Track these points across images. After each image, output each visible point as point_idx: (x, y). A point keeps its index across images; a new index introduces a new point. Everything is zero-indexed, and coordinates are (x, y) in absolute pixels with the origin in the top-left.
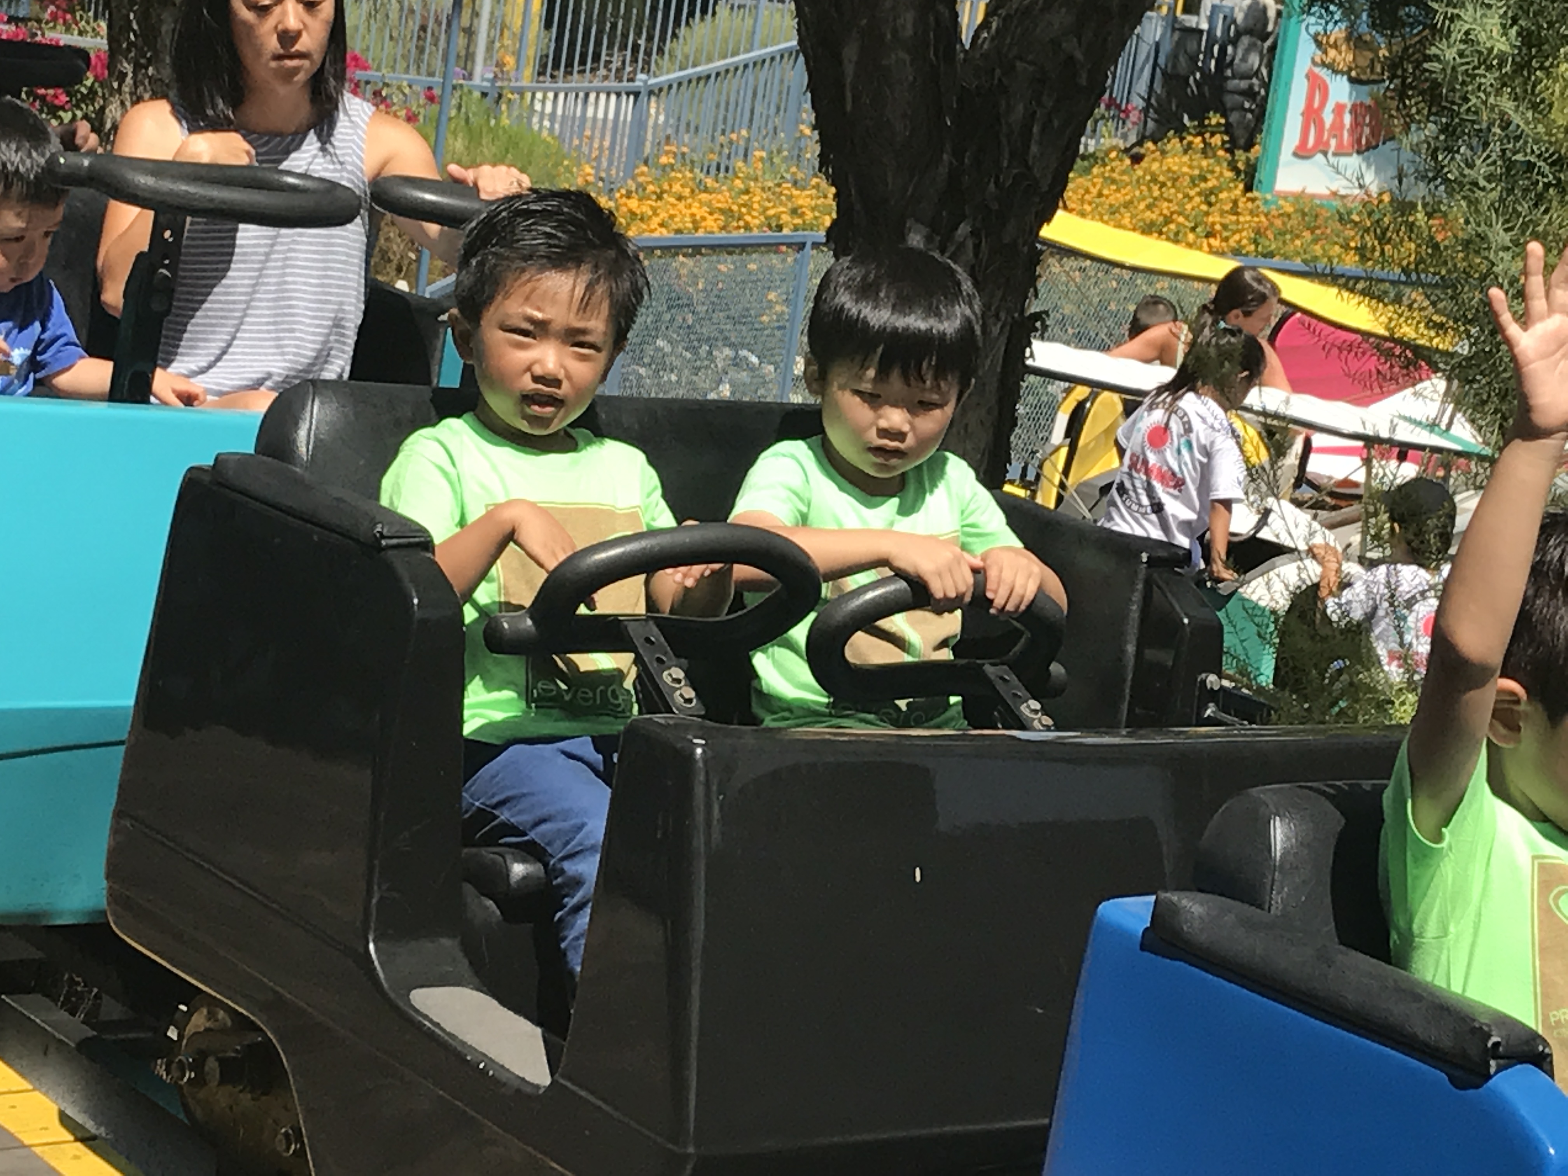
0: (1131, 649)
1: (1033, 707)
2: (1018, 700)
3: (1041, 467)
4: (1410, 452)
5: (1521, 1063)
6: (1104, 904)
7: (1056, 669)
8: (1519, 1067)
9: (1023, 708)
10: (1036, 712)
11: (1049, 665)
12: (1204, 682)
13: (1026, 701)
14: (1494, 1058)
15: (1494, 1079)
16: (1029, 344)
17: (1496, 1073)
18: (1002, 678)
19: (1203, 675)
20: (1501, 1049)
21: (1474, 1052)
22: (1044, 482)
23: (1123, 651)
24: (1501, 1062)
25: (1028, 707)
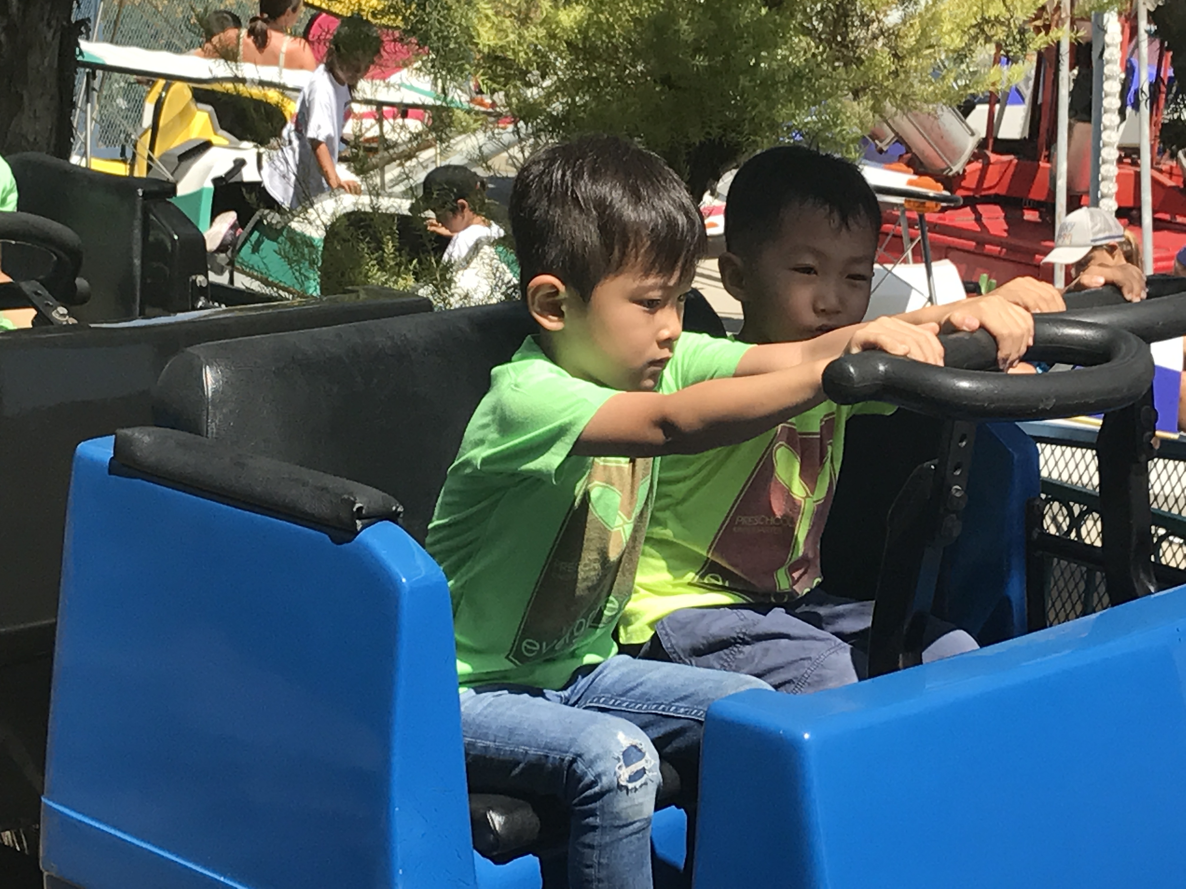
0: (137, 262)
1: (61, 312)
2: (48, 308)
3: (135, 146)
4: (410, 111)
5: (381, 520)
6: (82, 443)
7: (81, 282)
8: (379, 523)
9: (54, 314)
10: (63, 315)
11: (75, 279)
12: (194, 281)
13: (56, 308)
14: (360, 519)
15: (361, 533)
16: (78, 45)
17: (362, 529)
18: (36, 293)
19: (194, 277)
20: (364, 512)
21: (344, 515)
22: (138, 157)
23: (131, 264)
24: (366, 521)
25: (58, 312)
